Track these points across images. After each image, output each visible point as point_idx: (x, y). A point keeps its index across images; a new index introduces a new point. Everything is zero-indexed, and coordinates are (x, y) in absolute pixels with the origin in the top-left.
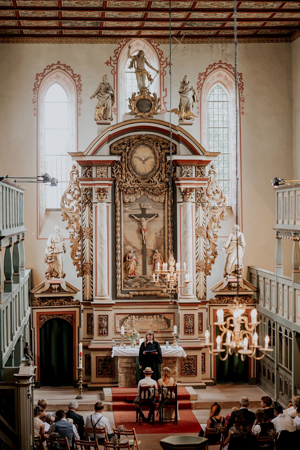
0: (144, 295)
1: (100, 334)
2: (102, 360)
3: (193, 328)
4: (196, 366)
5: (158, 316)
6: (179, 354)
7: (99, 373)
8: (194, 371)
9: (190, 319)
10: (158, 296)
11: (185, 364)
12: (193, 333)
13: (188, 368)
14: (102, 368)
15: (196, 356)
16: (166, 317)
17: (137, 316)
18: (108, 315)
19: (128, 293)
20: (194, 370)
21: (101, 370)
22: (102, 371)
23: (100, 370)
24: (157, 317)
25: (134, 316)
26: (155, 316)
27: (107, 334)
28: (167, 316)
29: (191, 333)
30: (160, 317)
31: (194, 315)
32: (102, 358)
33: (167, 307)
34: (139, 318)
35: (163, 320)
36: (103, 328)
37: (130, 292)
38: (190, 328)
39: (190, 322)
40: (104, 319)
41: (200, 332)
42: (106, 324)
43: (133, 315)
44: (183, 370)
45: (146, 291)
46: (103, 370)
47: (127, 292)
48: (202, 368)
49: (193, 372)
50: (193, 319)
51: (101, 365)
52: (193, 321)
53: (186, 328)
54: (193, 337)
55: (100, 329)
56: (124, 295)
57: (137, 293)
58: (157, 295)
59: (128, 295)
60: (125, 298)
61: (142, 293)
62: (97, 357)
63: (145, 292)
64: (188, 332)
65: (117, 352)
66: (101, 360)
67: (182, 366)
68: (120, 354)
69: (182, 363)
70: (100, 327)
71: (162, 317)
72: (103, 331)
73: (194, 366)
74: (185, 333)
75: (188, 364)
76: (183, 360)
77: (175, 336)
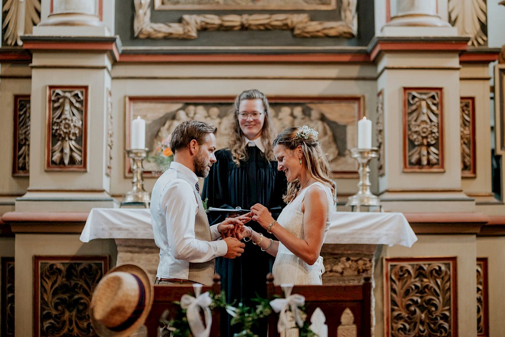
0: (244, 28)
1: (55, 165)
2: (60, 271)
3: (439, 143)
4: (453, 302)
5: (298, 111)
6: (383, 231)
7: (46, 324)
8: (446, 325)
9: (428, 107)
10: (297, 32)
11: (407, 293)
12: (440, 163)
13: (422, 308)
14: (56, 306)
15: (454, 259)
16: (330, 116)
17: (215, 111)
18: (86, 88)
19: (180, 21)
20: (445, 318)
21: (54, 312)
22: (57, 317)
23: (48, 316)
24: (292, 115)
25: (201, 110)
26: (286, 111)
27: (84, 163)
28: (334, 112)
29: (430, 164)
30: (307, 113)
31: (441, 89)
32: (58, 264)
33: (333, 72)
34: (220, 116)
36: (64, 139)
37: (186, 17)
38: (429, 145)
39: (425, 118)
40: (71, 104)
41: (468, 174)
42: (79, 124)
43: (196, 105)
44: (399, 317)
45: (251, 12)
46: (63, 313)
47: (177, 16)
48: (479, 320)
49: (441, 326)
50: (440, 105)
51: (55, 293)
52: (441, 116)
53: (409, 144)
55: (54, 144)
56: (163, 29)
57: (215, 20)
58: (292, 29)
59: (176, 29)
60: (168, 38)
61: (234, 20)
62: (36, 258)
63: (245, 17)
64: (419, 163)
65: (108, 221)
66: (53, 271)
67: (394, 303)
68: (120, 229)
69: (393, 291)
70: (55, 137)
71: (315, 114)
72: (67, 151)
73: (447, 302)
74: (405, 166)
75: (421, 291)
76: (400, 278)
77: (365, 161)
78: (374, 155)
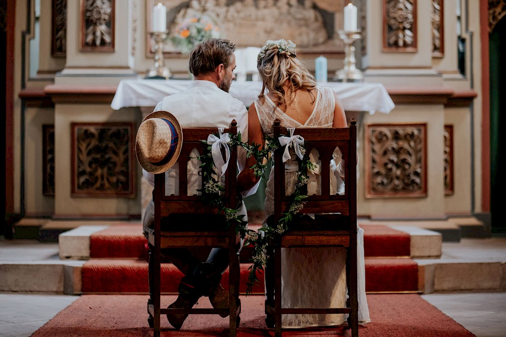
1: (89, 46)
2: (92, 135)
3: (414, 28)
4: (423, 161)
6: (365, 99)
7: (82, 179)
8: (418, 180)
11: (385, 153)
12: (414, 44)
13: (397, 165)
14: (90, 165)
15: (425, 125)
16: (321, 5)
20: (416, 174)
21: (88, 170)
22: (91, 174)
23: (83, 173)
27: (113, 44)
29: (405, 45)
32: (92, 129)
35: (311, 14)
36: (95, 24)
39: (401, 6)
41: (437, 54)
42: (109, 10)
44: (378, 174)
46: (96, 170)
48: (446, 177)
49: (413, 182)
51: (89, 154)
52: (415, 4)
53: (388, 28)
54: (415, 60)
55: (87, 27)
62: (73, 125)
64: (396, 44)
65: (135, 92)
66: (87, 135)
67: (374, 161)
68: (145, 98)
69: (374, 151)
70: (89, 22)
72: (98, 34)
73: (418, 161)
74: (384, 47)
75: (397, 152)
76: (379, 141)
77: (350, 41)
78: (357, 37)
